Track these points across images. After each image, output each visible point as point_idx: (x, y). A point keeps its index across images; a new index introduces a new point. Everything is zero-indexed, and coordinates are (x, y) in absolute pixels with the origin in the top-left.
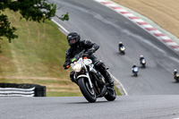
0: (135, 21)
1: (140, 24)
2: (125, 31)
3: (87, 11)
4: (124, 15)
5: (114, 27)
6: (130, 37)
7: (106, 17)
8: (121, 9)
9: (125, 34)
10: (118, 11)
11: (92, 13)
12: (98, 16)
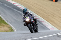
0: (18, 6)
1: (20, 7)
2: (15, 10)
3: (2, 3)
4: (14, 4)
5: (11, 9)
6: (17, 12)
7: (8, 5)
8: (13, 3)
9: (15, 11)
10: (12, 3)
11: (3, 4)
12: (6, 5)
